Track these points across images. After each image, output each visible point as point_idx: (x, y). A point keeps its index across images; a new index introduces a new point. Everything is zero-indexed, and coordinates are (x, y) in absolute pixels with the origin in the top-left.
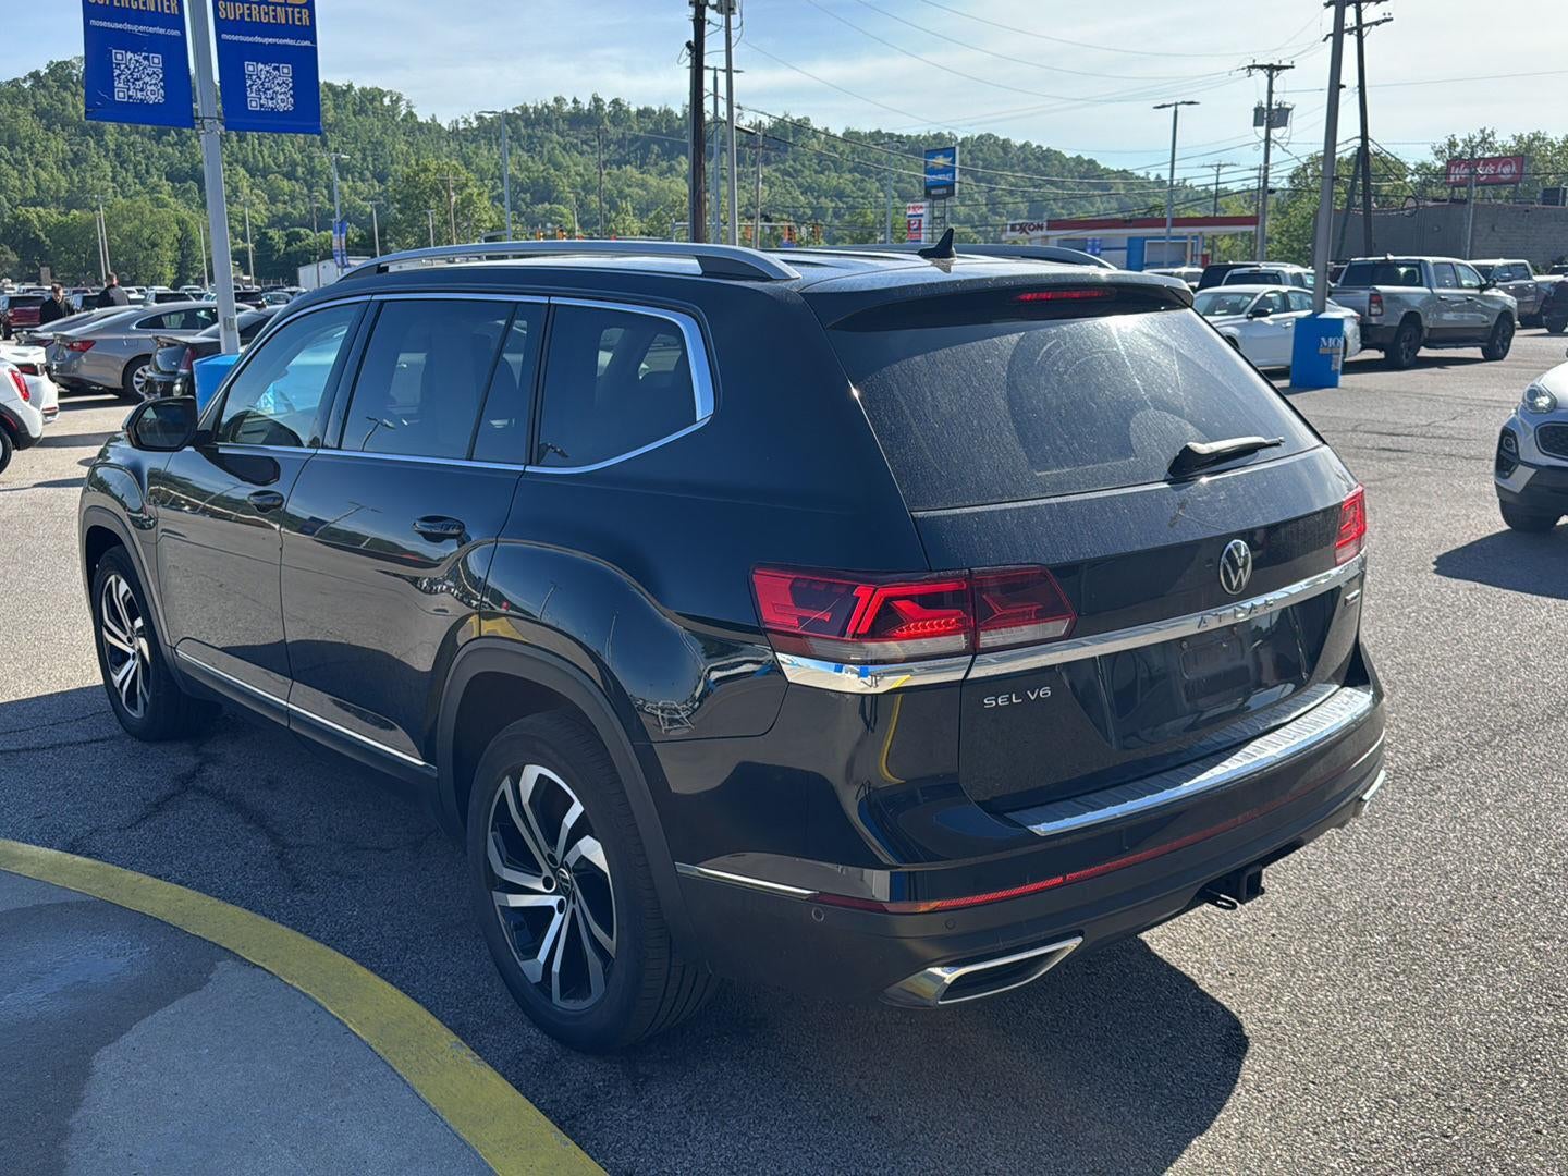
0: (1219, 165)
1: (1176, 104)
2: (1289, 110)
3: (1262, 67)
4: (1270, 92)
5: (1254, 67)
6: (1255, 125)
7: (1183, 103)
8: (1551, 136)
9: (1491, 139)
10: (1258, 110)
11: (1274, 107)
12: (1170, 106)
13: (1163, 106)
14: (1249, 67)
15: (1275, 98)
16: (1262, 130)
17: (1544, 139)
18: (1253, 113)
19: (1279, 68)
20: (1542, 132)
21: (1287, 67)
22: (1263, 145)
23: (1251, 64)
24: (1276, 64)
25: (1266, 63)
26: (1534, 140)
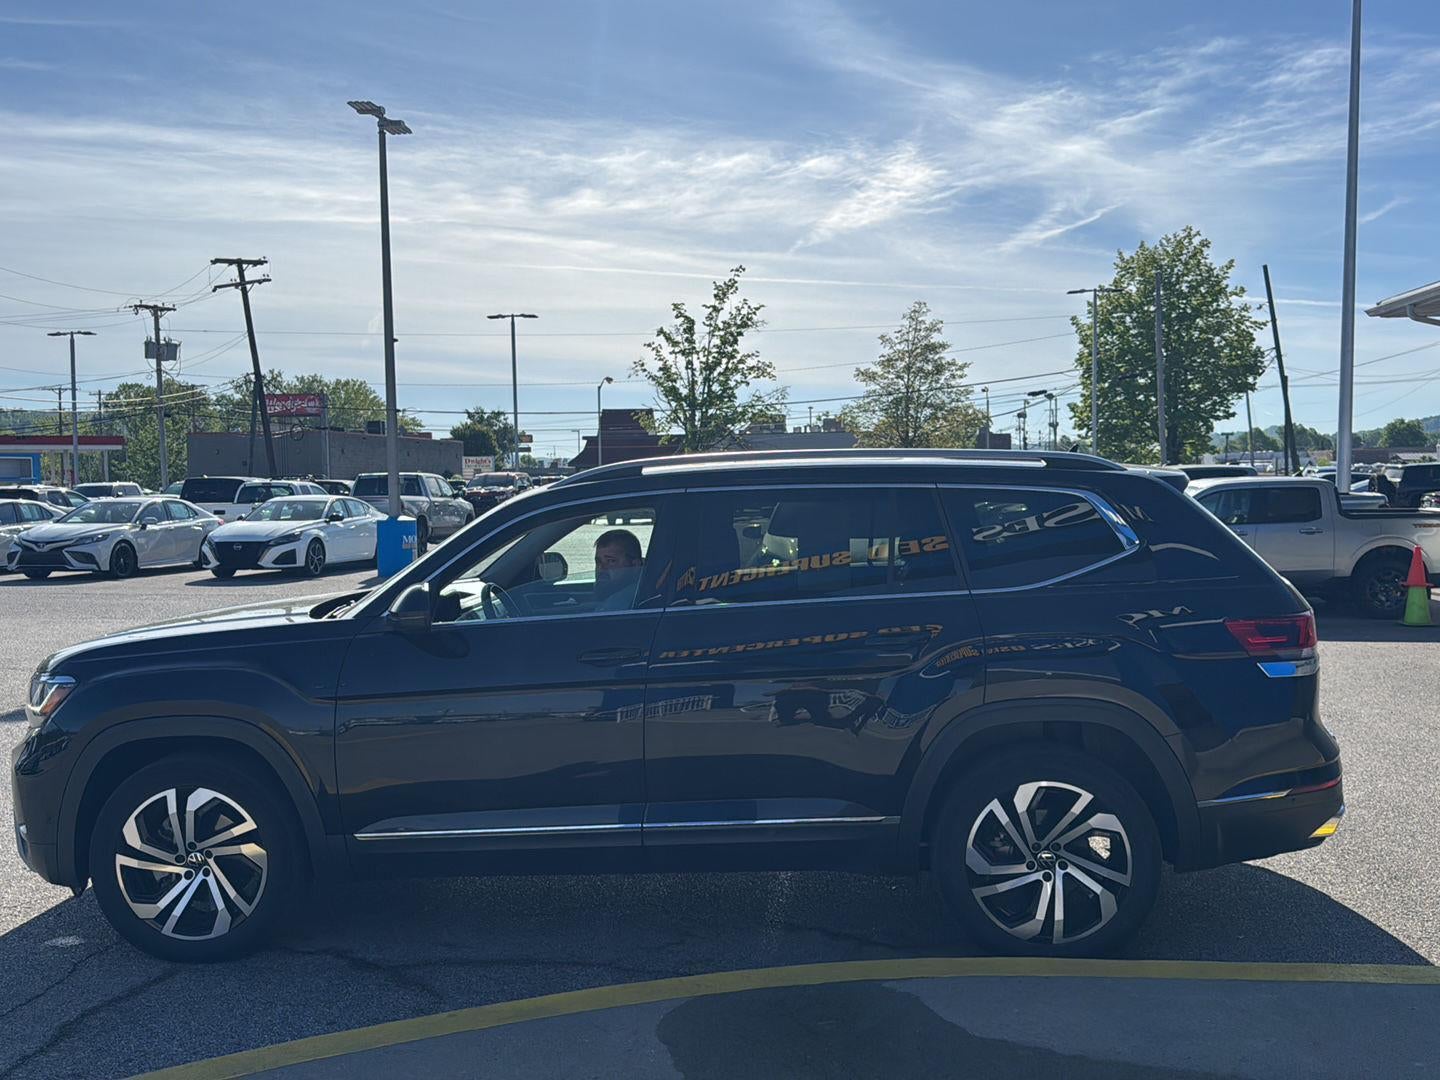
0: (60, 389)
1: (72, 334)
2: (176, 346)
3: (147, 307)
4: (157, 330)
5: (141, 306)
6: (146, 357)
7: (79, 333)
8: (326, 380)
9: (279, 379)
10: (148, 344)
11: (162, 342)
12: (64, 334)
13: (58, 334)
14: (136, 306)
15: (162, 335)
16: (153, 362)
17: (321, 381)
18: (143, 347)
19: (162, 309)
20: (319, 375)
21: (169, 309)
22: (155, 374)
23: (139, 303)
24: (160, 305)
25: (151, 304)
26: (313, 381)
